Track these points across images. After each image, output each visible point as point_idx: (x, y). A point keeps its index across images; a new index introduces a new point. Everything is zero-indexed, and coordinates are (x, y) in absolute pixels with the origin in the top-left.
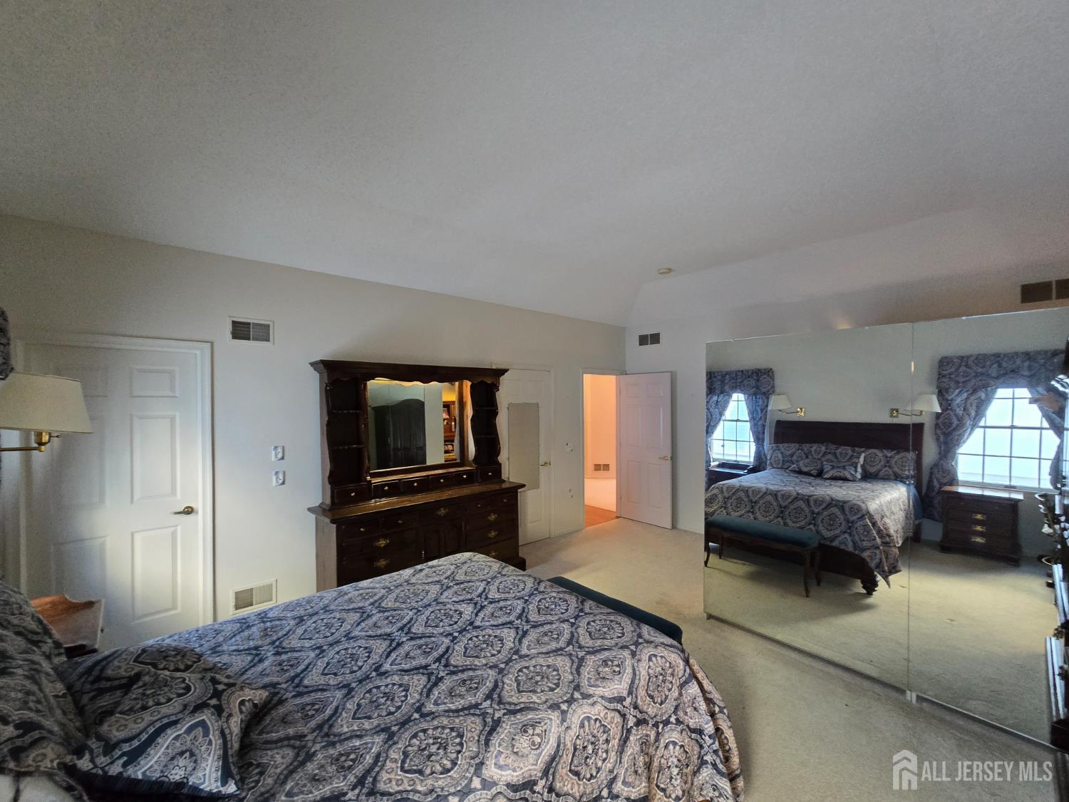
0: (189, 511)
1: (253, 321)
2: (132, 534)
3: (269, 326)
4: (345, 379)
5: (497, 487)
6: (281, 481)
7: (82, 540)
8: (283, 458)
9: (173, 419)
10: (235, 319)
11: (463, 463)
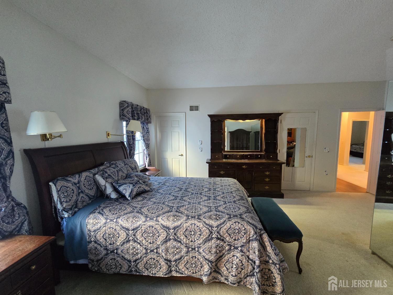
0: (182, 155)
1: (195, 105)
2: (172, 159)
3: (198, 106)
4: (216, 120)
5: (275, 162)
6: (201, 150)
7: (164, 158)
8: (202, 144)
9: (179, 132)
10: (190, 105)
11: (261, 151)
